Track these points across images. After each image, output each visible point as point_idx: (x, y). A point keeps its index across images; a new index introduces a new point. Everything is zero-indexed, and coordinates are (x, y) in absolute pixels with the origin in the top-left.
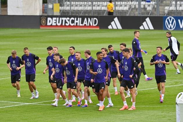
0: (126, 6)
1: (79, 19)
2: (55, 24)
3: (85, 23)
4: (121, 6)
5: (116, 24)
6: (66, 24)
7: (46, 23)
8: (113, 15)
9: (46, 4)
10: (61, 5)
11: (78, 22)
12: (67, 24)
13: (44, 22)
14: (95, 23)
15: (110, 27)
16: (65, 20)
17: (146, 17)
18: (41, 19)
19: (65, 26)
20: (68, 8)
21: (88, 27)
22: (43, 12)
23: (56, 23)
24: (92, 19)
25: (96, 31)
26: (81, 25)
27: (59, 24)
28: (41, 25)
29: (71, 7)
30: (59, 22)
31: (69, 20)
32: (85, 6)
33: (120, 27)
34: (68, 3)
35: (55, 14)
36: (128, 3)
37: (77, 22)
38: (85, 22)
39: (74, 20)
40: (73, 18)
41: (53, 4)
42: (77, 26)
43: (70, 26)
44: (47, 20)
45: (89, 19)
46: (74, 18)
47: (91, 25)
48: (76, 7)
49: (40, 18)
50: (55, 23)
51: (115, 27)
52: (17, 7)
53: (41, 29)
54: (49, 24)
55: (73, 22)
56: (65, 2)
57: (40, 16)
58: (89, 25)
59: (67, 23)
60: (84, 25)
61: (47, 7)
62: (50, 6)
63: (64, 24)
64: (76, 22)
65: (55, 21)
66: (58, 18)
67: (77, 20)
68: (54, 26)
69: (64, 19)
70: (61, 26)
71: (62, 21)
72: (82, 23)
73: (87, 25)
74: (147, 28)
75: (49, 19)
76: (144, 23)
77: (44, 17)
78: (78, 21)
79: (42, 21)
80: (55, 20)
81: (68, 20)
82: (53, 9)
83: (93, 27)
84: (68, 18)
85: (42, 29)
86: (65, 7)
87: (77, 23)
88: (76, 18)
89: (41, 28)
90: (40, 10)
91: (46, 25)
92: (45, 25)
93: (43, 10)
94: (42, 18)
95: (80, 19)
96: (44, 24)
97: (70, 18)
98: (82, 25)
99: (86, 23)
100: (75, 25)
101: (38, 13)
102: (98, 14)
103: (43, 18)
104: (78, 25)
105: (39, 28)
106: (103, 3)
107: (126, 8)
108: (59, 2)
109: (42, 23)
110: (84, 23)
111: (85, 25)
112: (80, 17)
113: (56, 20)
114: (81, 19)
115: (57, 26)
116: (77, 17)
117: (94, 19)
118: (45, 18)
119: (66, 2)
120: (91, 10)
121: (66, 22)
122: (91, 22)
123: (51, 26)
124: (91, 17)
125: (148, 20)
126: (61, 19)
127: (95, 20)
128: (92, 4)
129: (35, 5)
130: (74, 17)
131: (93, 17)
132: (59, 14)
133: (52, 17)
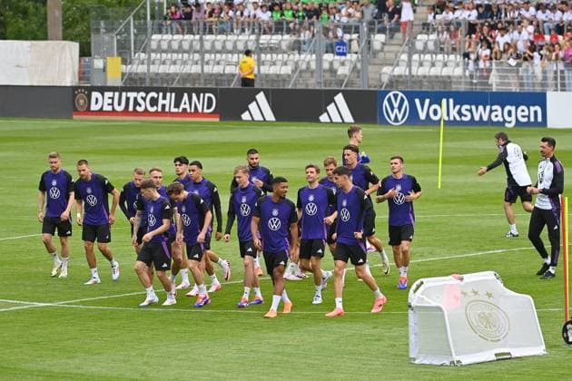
0: (285, 64)
1: (168, 94)
2: (110, 108)
3: (184, 104)
4: (274, 64)
5: (260, 108)
6: (138, 108)
7: (87, 106)
8: (253, 86)
9: (87, 59)
10: (124, 62)
11: (166, 102)
13: (81, 102)
14: (209, 107)
15: (245, 116)
16: (135, 99)
17: (336, 92)
18: (75, 96)
19: (135, 112)
20: (142, 69)
21: (190, 115)
22: (80, 79)
23: (112, 104)
24: (202, 95)
25: (212, 127)
26: (174, 110)
27: (120, 109)
28: (76, 111)
29: (149, 65)
31: (144, 99)
32: (184, 63)
33: (270, 116)
34: (143, 56)
35: (109, 84)
36: (291, 56)
37: (164, 102)
39: (158, 98)
40: (153, 94)
41: (105, 58)
42: (163, 112)
44: (89, 97)
45: (194, 96)
46: (158, 93)
47: (200, 110)
48: (162, 67)
49: (74, 92)
50: (109, 104)
51: (258, 117)
52: (18, 66)
53: (76, 121)
54: (94, 107)
55: (154, 102)
56: (135, 53)
57: (74, 88)
58: (193, 111)
59: (140, 106)
60: (180, 110)
61: (90, 66)
62: (98, 63)
63: (131, 109)
64: (161, 102)
65: (110, 101)
66: (117, 94)
67: (164, 98)
68: (108, 113)
69: (132, 95)
70: (126, 111)
71: (128, 99)
72: (177, 105)
73: (189, 110)
74: (336, 119)
75: (95, 95)
76: (331, 108)
77: (83, 91)
78: (168, 101)
79: (78, 101)
80: (110, 98)
81: (142, 98)
82: (104, 70)
83: (203, 115)
84: (143, 94)
85: (79, 121)
86: (135, 67)
87: (164, 106)
88: (161, 94)
89: (75, 117)
90: (74, 73)
91: (88, 111)
92: (85, 109)
93: (79, 72)
94: (78, 93)
95: (171, 97)
96: (82, 107)
97: (147, 94)
98: (176, 110)
99: (187, 106)
100: (160, 110)
101: (69, 80)
102: (217, 84)
103: (81, 92)
104: (167, 110)
105: (69, 117)
106: (230, 55)
107: (287, 70)
108: (120, 54)
109: (77, 106)
110: (182, 106)
111: (185, 110)
112: (172, 90)
113: (113, 98)
114: (173, 95)
116: (165, 91)
117: (207, 95)
118: (84, 93)
119: (137, 55)
120: (200, 75)
121: (136, 103)
122: (199, 103)
123: (101, 111)
124: (198, 91)
125: (339, 98)
126: (124, 94)
128: (203, 58)
129: (60, 59)
130: (157, 90)
131: (205, 91)
132: (119, 83)
133: (102, 90)
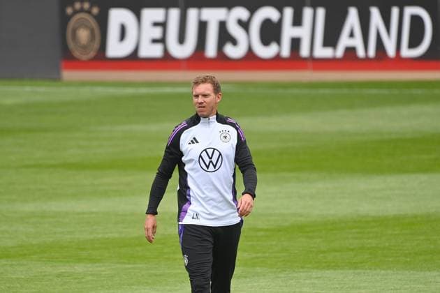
1: (308, 13)
2: (156, 51)
3: (350, 37)
6: (229, 51)
7: (96, 45)
11: (303, 32)
12: (232, 52)
13: (83, 35)
14: (414, 43)
16: (223, 26)
18: (65, 21)
19: (222, 61)
21: (366, 63)
23: (162, 40)
24: (395, 12)
26: (322, 52)
27: (182, 51)
28: (69, 59)
30: (182, 39)
31: (245, 25)
38: (352, 35)
39: (281, 21)
40: (269, 13)
42: (295, 60)
43: (251, 59)
44: (103, 22)
45: (375, 14)
46: (281, 10)
47: (391, 51)
49: (63, 11)
50: (155, 41)
53: (70, 84)
54: (116, 49)
55: (271, 32)
58: (372, 52)
59: (234, 42)
60: (340, 51)
63: (211, 51)
64: (289, 32)
65: (157, 33)
66: (174, 13)
67: (297, 21)
68: (151, 63)
69: (213, 15)
70: (198, 58)
71: (203, 26)
72: (331, 39)
73: (361, 53)
75: (118, 16)
77: (86, 6)
78: (306, 30)
79: (74, 32)
80: (156, 24)
81: (240, 22)
83: (400, 63)
84: (241, 13)
85: (76, 84)
87: (296, 43)
88: (289, 12)
89: (68, 75)
91: (101, 59)
92: (92, 54)
94: (76, 12)
95: (316, 17)
96: (85, 47)
97: (252, 11)
98: (327, 53)
99: (357, 42)
100: (286, 52)
103: (82, 10)
104: (304, 52)
105: (55, 78)
109: (71, 45)
110: (344, 42)
111: (350, 51)
112: (316, 1)
113: (163, 25)
114: (321, 12)
115: (167, 61)
116: (298, 3)
117: (410, 11)
118: (89, 12)
121: (225, 37)
122: (390, 33)
123: (134, 60)
124: (386, 3)
126: (193, 14)
127: (417, 22)
130: (279, 1)
